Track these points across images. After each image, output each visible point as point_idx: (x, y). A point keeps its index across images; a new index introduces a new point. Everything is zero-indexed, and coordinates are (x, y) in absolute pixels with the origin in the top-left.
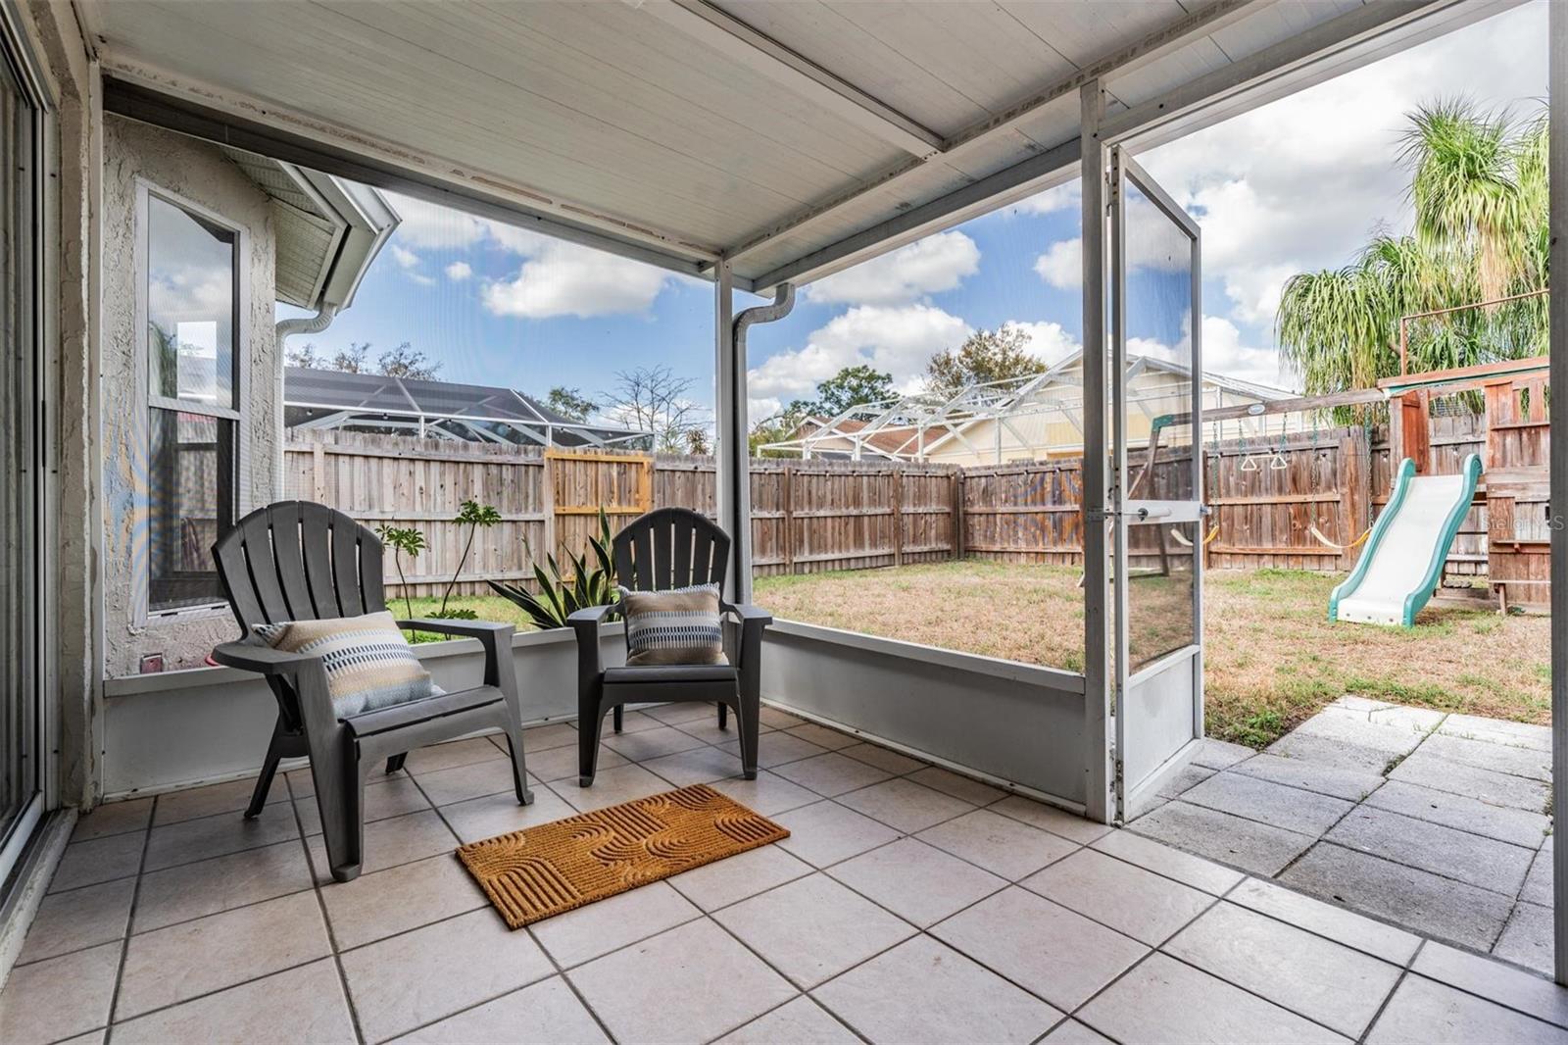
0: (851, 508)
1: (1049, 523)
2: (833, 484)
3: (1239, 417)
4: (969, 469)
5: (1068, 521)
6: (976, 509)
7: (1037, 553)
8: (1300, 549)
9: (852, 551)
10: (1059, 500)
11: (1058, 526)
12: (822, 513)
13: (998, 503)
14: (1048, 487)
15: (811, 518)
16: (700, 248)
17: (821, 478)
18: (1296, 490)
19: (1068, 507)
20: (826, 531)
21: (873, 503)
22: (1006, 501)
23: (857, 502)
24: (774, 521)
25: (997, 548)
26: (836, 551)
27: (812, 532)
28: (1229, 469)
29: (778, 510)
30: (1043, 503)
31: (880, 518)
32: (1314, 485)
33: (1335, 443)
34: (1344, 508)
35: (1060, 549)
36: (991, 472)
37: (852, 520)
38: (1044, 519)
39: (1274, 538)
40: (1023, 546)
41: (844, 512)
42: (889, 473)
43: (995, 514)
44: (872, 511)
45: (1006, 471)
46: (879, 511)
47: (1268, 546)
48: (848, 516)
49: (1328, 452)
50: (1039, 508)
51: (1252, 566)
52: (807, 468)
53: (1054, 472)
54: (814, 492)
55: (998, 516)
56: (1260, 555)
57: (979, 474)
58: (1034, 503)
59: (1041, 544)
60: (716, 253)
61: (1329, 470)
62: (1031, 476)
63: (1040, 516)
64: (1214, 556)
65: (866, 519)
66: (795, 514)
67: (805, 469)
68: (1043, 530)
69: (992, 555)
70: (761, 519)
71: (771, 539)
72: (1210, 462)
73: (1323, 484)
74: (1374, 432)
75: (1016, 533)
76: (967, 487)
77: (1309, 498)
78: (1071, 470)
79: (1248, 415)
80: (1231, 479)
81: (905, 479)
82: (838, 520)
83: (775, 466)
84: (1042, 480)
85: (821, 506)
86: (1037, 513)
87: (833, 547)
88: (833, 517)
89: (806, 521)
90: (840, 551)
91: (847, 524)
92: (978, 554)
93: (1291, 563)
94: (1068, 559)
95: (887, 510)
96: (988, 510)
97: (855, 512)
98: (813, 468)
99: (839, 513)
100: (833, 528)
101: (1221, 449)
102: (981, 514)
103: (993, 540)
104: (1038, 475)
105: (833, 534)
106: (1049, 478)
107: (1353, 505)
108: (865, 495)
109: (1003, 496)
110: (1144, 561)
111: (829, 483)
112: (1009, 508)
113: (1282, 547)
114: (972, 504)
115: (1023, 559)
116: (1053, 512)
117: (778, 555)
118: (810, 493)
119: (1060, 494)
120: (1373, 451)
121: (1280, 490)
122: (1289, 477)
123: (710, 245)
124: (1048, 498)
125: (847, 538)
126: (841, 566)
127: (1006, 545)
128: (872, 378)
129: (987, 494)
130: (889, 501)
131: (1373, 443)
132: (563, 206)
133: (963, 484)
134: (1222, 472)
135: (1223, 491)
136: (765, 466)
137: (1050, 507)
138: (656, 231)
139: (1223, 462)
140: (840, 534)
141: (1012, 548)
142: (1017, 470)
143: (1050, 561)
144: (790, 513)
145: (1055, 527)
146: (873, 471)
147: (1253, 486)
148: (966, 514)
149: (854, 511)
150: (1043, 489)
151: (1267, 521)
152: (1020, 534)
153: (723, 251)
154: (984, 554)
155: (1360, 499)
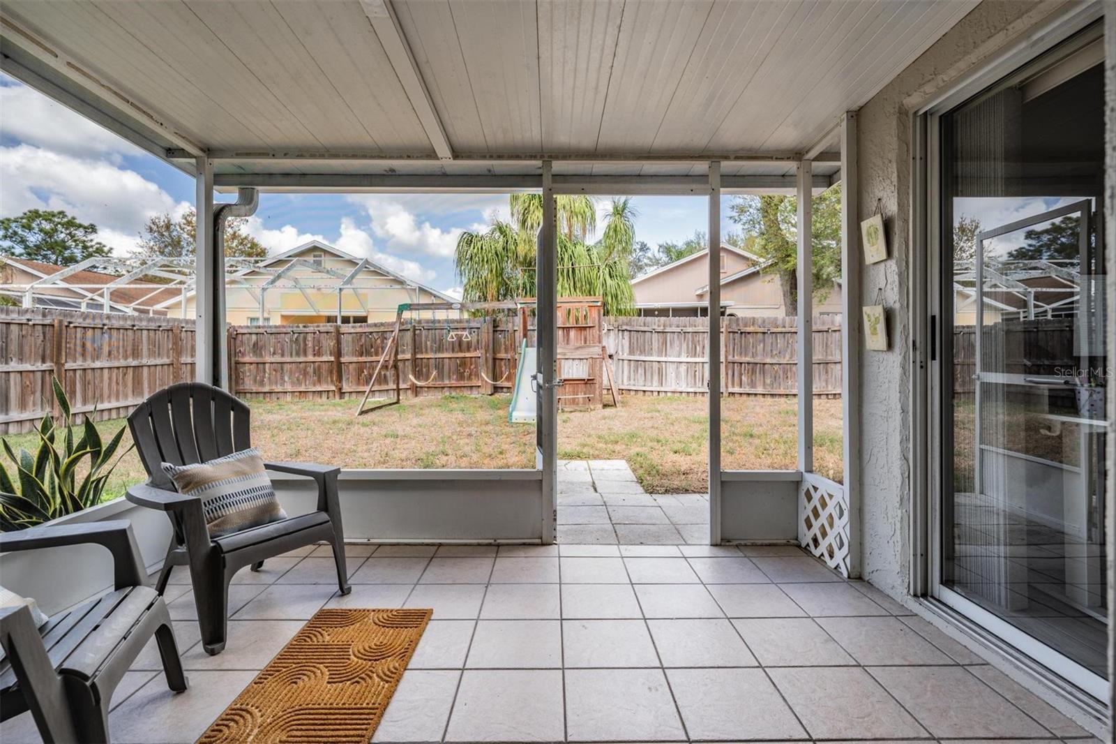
0: (130, 360)
1: (310, 370)
2: (110, 338)
3: (447, 309)
4: (240, 327)
5: (325, 367)
6: (247, 359)
7: (300, 392)
8: (462, 383)
9: (130, 399)
10: (318, 353)
11: (318, 372)
12: (98, 364)
13: (267, 354)
14: (310, 344)
15: (85, 370)
16: (190, 142)
17: (98, 332)
18: (461, 351)
19: (325, 358)
20: (102, 381)
21: (152, 354)
22: (274, 353)
23: (136, 353)
24: (39, 375)
25: (267, 389)
26: (113, 400)
27: (85, 384)
28: (427, 337)
29: (44, 361)
30: (305, 354)
31: (159, 368)
32: (469, 347)
33: (479, 326)
34: (482, 361)
35: (319, 388)
36: (261, 330)
37: (130, 371)
38: (306, 367)
39: (450, 378)
40: (289, 388)
41: (122, 363)
42: (169, 328)
43: (264, 363)
44: (152, 362)
45: (274, 330)
46: (159, 361)
47: (447, 382)
48: (127, 367)
49: (475, 330)
50: (302, 359)
51: (439, 395)
52: (81, 320)
53: (314, 333)
54: (89, 345)
55: (267, 366)
56: (443, 388)
57: (250, 331)
58: (298, 354)
59: (303, 385)
60: (202, 150)
61: (475, 340)
62: (296, 335)
63: (302, 365)
64: (418, 389)
65: (145, 370)
66: (67, 366)
67: (78, 321)
68: (305, 373)
69: (262, 395)
70: (21, 372)
71: (33, 393)
72: (417, 332)
73: (473, 347)
74: (495, 321)
75: (282, 378)
76: (238, 342)
77: (468, 355)
78: (327, 332)
79: (452, 308)
80: (428, 343)
81: (183, 334)
82: (115, 370)
83: (40, 318)
84: (305, 339)
85: (96, 357)
86: (300, 363)
87: (109, 397)
88: (110, 368)
89: (78, 373)
90: (118, 399)
91: (125, 374)
92: (248, 395)
93: (458, 391)
94: (325, 396)
95: (166, 360)
96: (259, 360)
97: (135, 363)
98: (88, 321)
99: (117, 364)
100: (110, 379)
101: (423, 325)
102: (251, 363)
103: (262, 383)
104: (302, 335)
105: (110, 385)
106: (310, 337)
107: (486, 359)
108: (145, 347)
109: (272, 350)
110: (377, 394)
111: (106, 336)
112: (278, 359)
113: (454, 383)
114: (243, 355)
115: (289, 398)
116: (313, 362)
117: (42, 409)
118: (84, 346)
119: (319, 349)
120: (494, 331)
121: (453, 351)
122: (457, 344)
123: (200, 141)
124: (310, 351)
125: (125, 386)
126: (118, 414)
127: (273, 387)
128: (71, 224)
129: (257, 348)
130: (168, 353)
131: (494, 327)
132: (69, 64)
133: (235, 339)
134: (423, 339)
135: (424, 350)
136: (28, 316)
137: (310, 358)
138: (155, 116)
139: (424, 332)
140: (118, 383)
141: (279, 389)
142: (284, 330)
143: (311, 398)
144: (59, 364)
145: (315, 373)
146: (153, 326)
147: (440, 347)
148: (237, 363)
149: (132, 362)
150: (305, 345)
151: (446, 368)
152: (286, 379)
153: (209, 150)
154: (254, 395)
155: (490, 356)
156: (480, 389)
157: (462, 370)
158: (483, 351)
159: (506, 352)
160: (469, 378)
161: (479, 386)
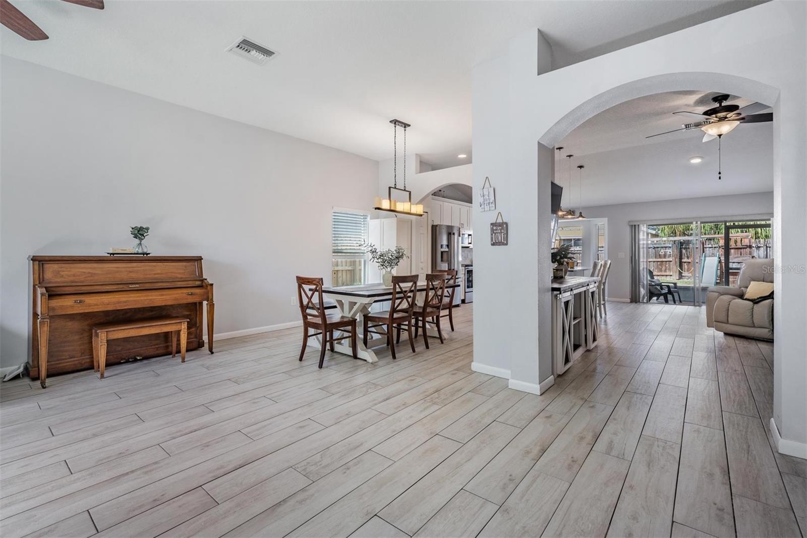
107: (676, 262)
155: (678, 260)
156: (671, 277)
157: (661, 267)
158: (674, 258)
159: (688, 258)
160: (665, 271)
161: (671, 275)
